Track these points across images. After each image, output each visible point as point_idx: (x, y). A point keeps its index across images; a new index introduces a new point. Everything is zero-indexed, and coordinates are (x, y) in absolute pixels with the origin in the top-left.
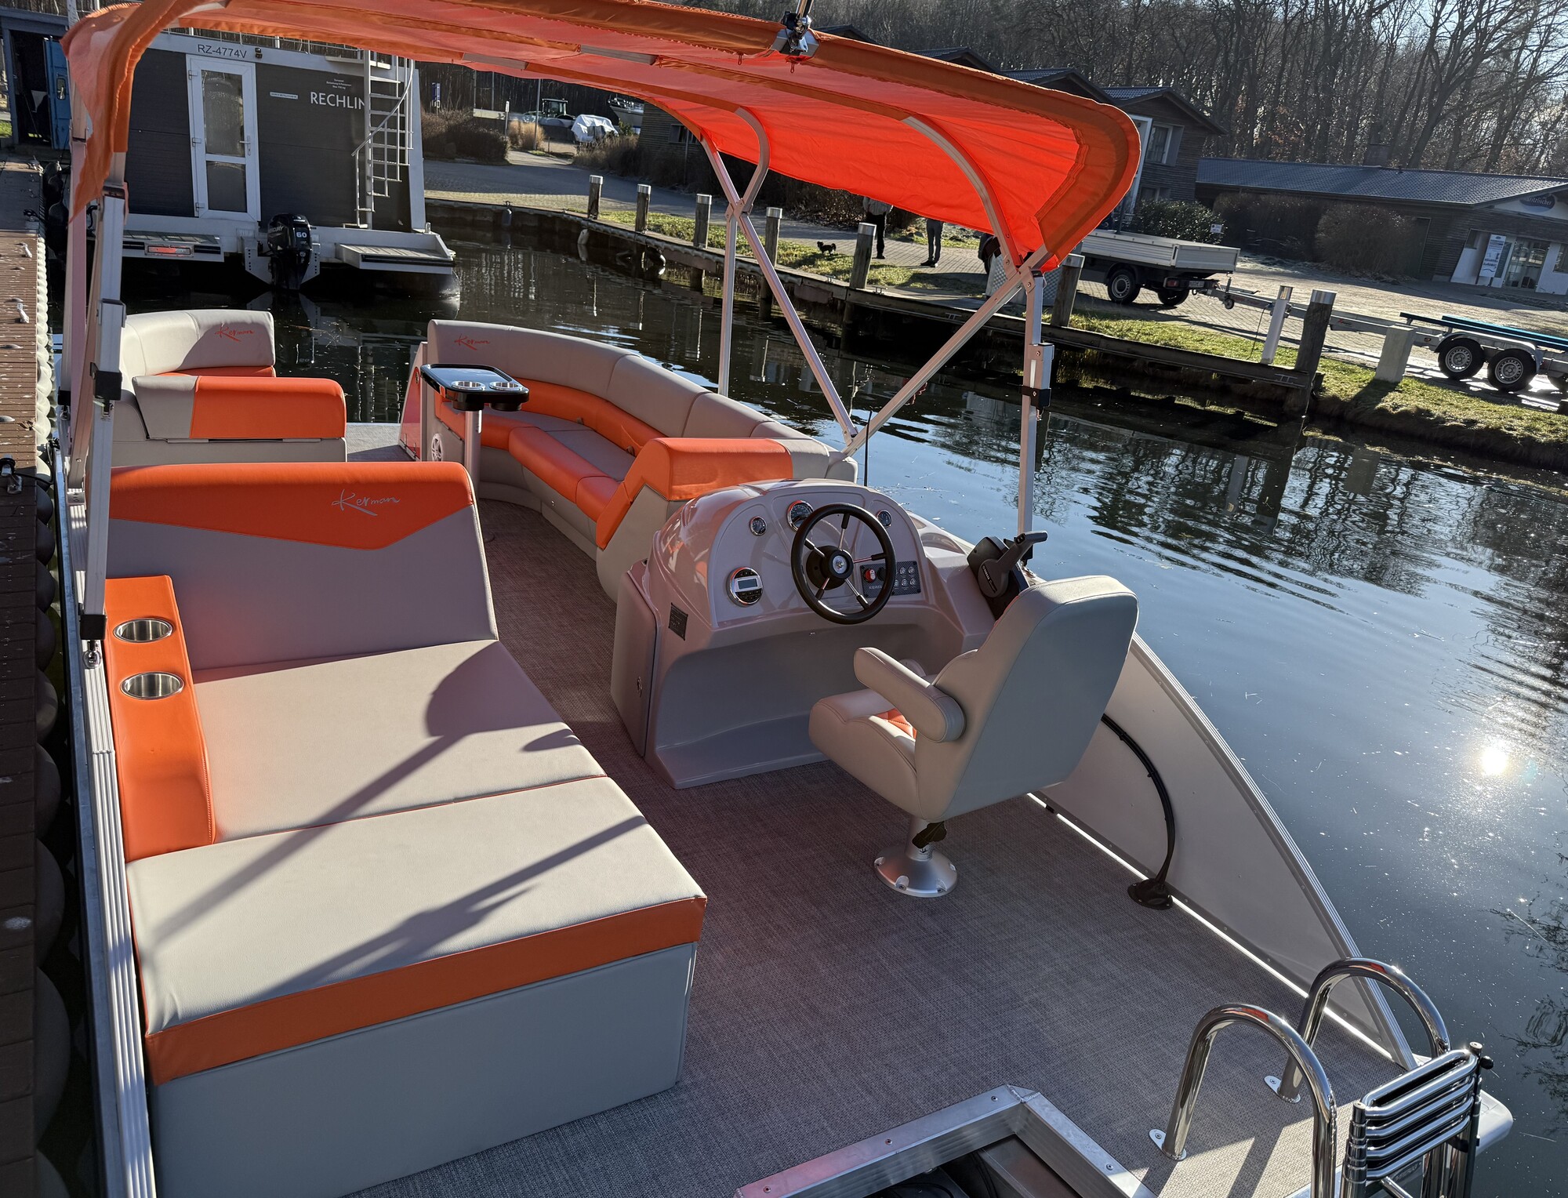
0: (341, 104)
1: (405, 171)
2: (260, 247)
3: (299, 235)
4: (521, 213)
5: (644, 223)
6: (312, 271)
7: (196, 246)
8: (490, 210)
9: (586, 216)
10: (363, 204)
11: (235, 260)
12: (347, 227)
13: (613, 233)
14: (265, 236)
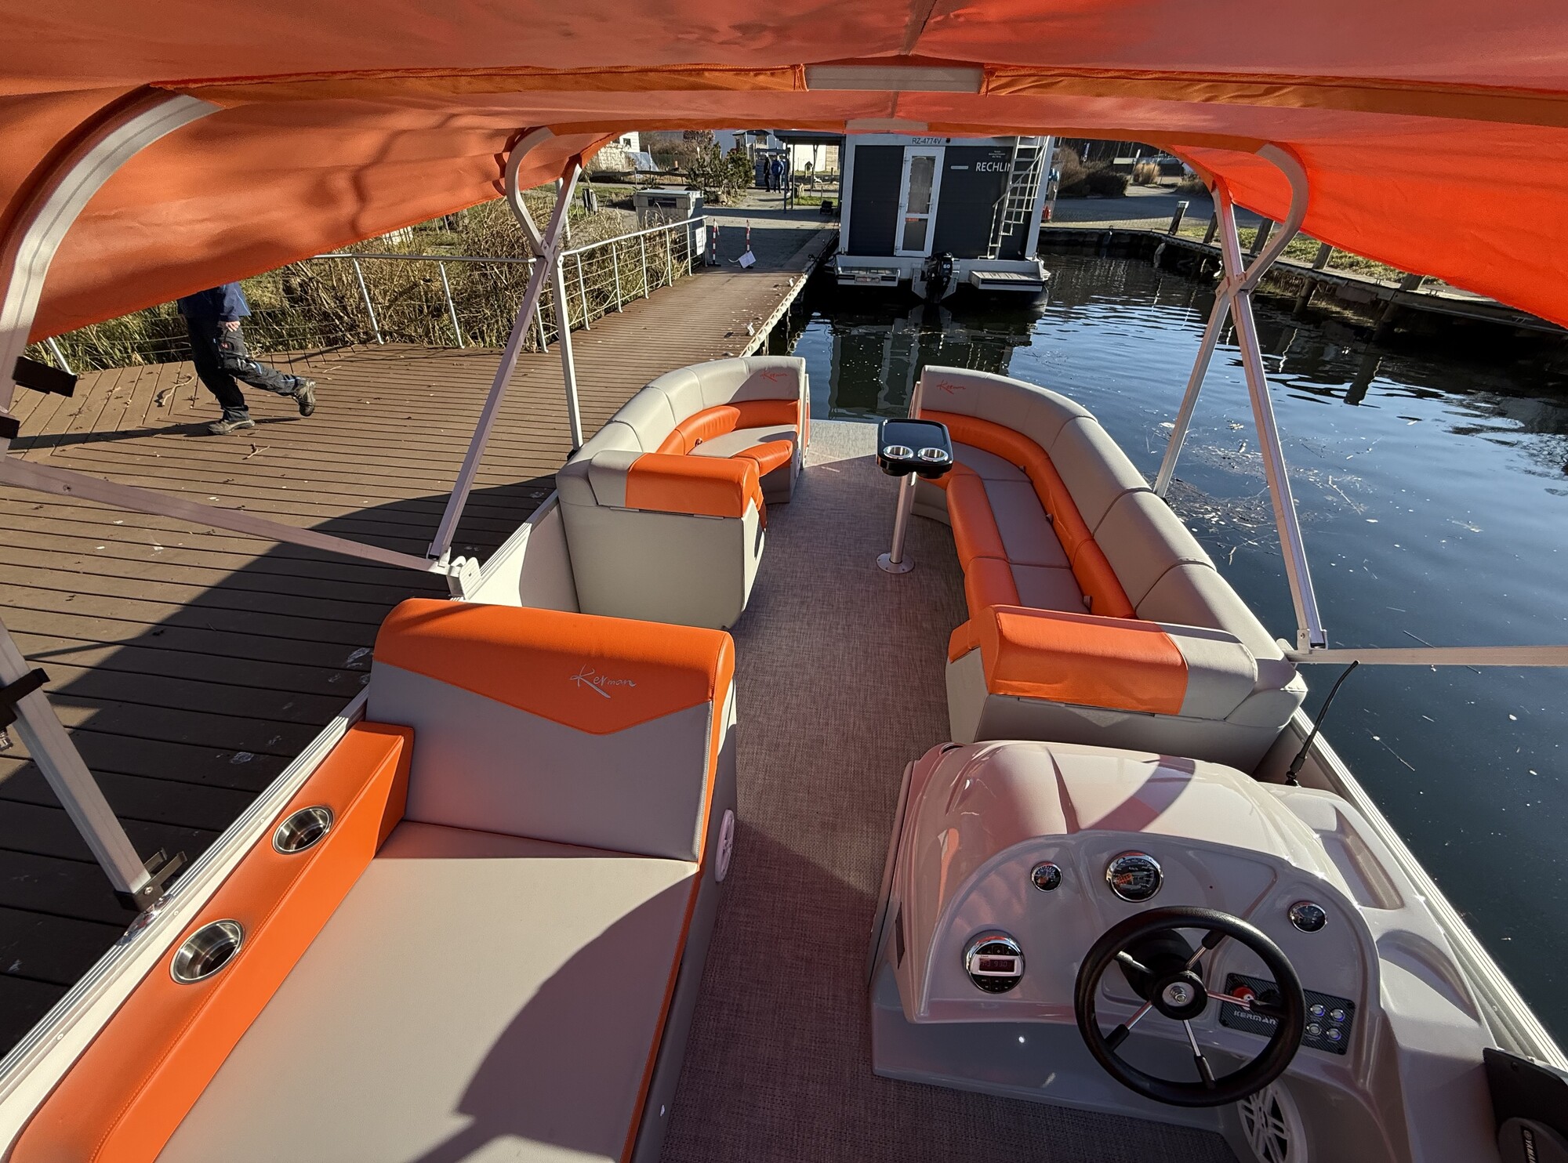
0: (996, 169)
1: (1028, 215)
2: (923, 273)
3: (945, 266)
4: (1119, 234)
5: (1212, 236)
6: (951, 290)
7: (883, 277)
8: (1097, 233)
9: (1167, 233)
10: (995, 241)
11: (906, 284)
12: (981, 258)
13: (1184, 245)
14: (927, 266)
